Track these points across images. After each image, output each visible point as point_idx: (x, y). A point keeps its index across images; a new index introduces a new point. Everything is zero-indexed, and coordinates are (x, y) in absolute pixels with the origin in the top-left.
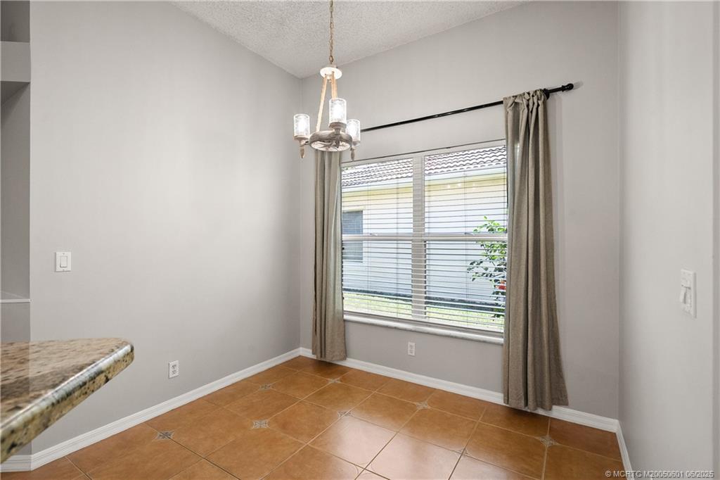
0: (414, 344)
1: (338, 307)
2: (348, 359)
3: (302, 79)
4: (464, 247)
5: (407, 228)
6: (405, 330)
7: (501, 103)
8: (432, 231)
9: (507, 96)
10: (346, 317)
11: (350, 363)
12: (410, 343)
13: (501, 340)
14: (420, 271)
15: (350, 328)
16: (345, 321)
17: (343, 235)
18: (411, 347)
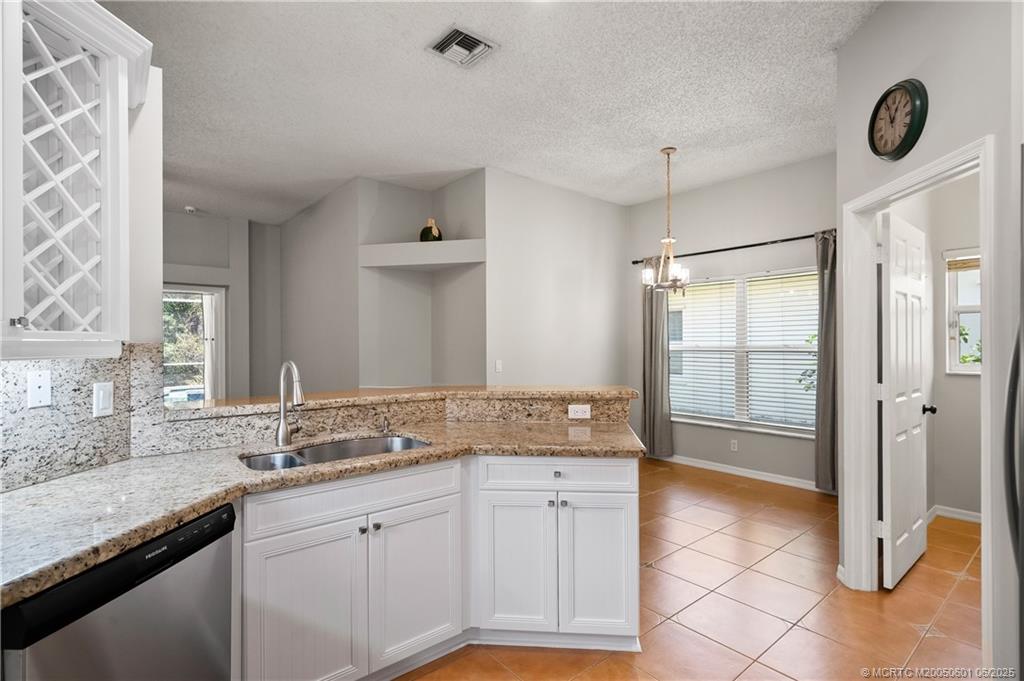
0: (736, 441)
1: (666, 409)
2: (675, 456)
3: (630, 207)
4: (781, 357)
5: (731, 342)
6: (728, 429)
7: (812, 236)
8: (753, 343)
9: (817, 231)
10: (672, 419)
11: (677, 459)
12: (733, 441)
13: (814, 437)
14: (743, 388)
15: (676, 426)
16: (672, 422)
17: (670, 342)
18: (734, 444)
